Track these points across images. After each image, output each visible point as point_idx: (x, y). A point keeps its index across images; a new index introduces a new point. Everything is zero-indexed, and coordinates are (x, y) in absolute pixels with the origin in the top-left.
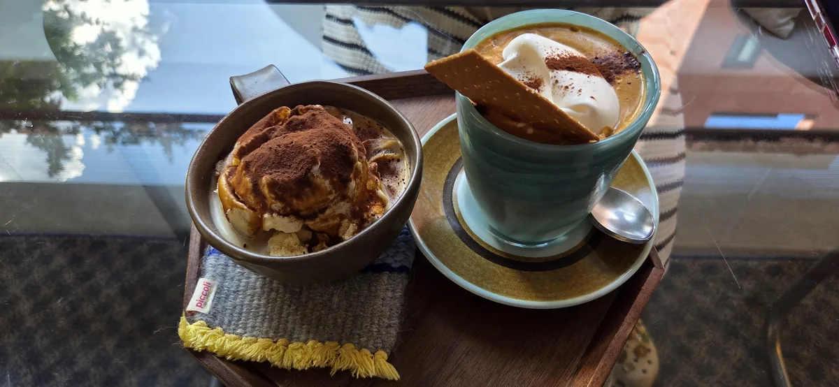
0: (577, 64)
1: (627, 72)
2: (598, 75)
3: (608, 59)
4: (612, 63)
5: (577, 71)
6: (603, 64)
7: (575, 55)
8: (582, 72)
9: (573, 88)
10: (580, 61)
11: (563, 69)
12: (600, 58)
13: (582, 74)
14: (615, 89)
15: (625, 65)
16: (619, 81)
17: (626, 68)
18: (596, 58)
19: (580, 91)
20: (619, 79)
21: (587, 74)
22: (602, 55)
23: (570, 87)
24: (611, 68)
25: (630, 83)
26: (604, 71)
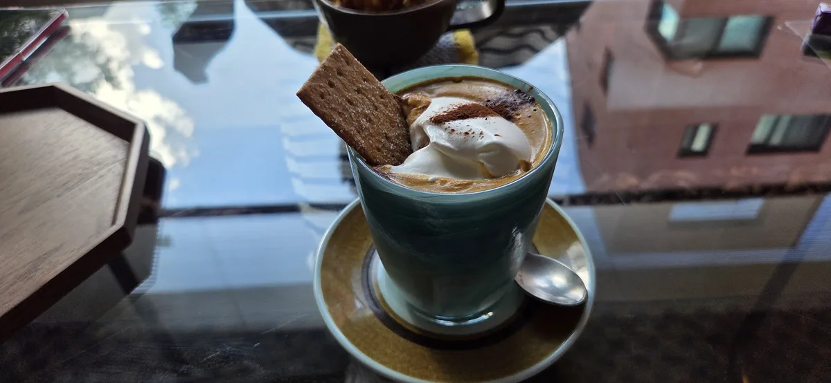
0: (470, 112)
1: (524, 106)
2: (495, 115)
3: (500, 99)
4: (505, 102)
5: (473, 117)
6: (497, 104)
7: (464, 104)
8: (477, 116)
9: (474, 133)
10: (470, 107)
11: (454, 120)
12: (492, 100)
13: (478, 118)
14: (517, 124)
15: (519, 101)
16: (518, 117)
17: (521, 104)
18: (489, 101)
19: (481, 134)
20: (518, 115)
21: (484, 117)
22: (493, 97)
23: (470, 133)
24: (507, 107)
25: (530, 116)
26: (501, 111)
